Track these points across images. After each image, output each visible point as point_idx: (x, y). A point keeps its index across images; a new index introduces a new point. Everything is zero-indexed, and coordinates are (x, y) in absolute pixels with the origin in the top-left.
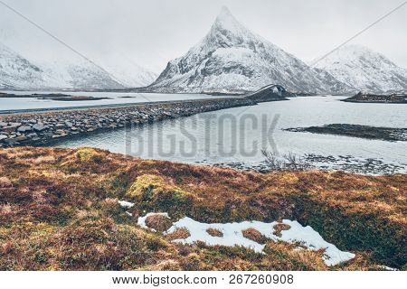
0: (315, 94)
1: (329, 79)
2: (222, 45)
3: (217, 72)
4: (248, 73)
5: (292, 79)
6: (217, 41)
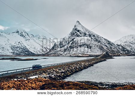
0: (119, 56)
1: (124, 49)
2: (78, 36)
5: (108, 49)
6: (75, 34)
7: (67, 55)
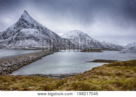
1: (69, 43)
2: (25, 27)
3: (22, 39)
4: (37, 39)
5: (55, 43)
6: (22, 25)
7: (12, 48)
